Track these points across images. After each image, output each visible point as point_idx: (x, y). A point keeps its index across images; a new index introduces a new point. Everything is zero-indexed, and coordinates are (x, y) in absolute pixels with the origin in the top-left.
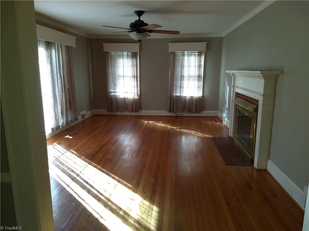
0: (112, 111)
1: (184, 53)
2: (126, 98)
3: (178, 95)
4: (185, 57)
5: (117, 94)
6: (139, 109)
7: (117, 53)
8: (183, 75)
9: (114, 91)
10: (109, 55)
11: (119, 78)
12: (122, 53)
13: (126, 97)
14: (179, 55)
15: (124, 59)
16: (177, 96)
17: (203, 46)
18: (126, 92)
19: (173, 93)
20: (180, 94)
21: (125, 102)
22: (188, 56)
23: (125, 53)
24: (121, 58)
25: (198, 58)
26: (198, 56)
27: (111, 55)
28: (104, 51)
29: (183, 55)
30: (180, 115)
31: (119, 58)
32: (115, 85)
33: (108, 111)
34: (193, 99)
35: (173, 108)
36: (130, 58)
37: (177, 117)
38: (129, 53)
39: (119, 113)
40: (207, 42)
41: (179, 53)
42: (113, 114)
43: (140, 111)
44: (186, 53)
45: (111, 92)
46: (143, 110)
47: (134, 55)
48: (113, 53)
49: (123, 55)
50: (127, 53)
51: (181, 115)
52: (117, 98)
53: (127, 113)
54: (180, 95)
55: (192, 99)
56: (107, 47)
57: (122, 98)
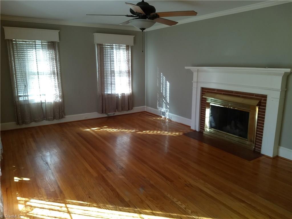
0: (24, 122)
1: (113, 46)
2: (42, 103)
3: (109, 92)
4: (114, 50)
5: (30, 98)
6: (63, 115)
7: (25, 42)
8: (112, 70)
9: (25, 94)
10: (13, 44)
11: (31, 76)
12: (34, 42)
13: (43, 101)
14: (107, 47)
15: (37, 50)
16: (108, 94)
17: (130, 39)
18: (43, 95)
19: (104, 92)
20: (111, 91)
21: (42, 107)
22: (116, 50)
23: (38, 42)
24: (33, 49)
25: (126, 52)
26: (126, 50)
27: (16, 44)
28: (5, 39)
29: (111, 48)
30: (111, 115)
31: (30, 49)
32: (26, 86)
33: (18, 123)
34: (125, 96)
35: (105, 108)
36: (46, 49)
37: (109, 117)
38: (44, 42)
39: (33, 124)
40: (134, 36)
41: (107, 45)
42: (24, 126)
43: (65, 116)
44: (114, 46)
45: (20, 96)
46: (68, 115)
47: (52, 45)
48: (19, 41)
49: (35, 44)
50: (42, 42)
51: (113, 115)
52: (30, 104)
53: (45, 123)
54: (111, 93)
55: (123, 96)
56: (10, 32)
57: (38, 104)
